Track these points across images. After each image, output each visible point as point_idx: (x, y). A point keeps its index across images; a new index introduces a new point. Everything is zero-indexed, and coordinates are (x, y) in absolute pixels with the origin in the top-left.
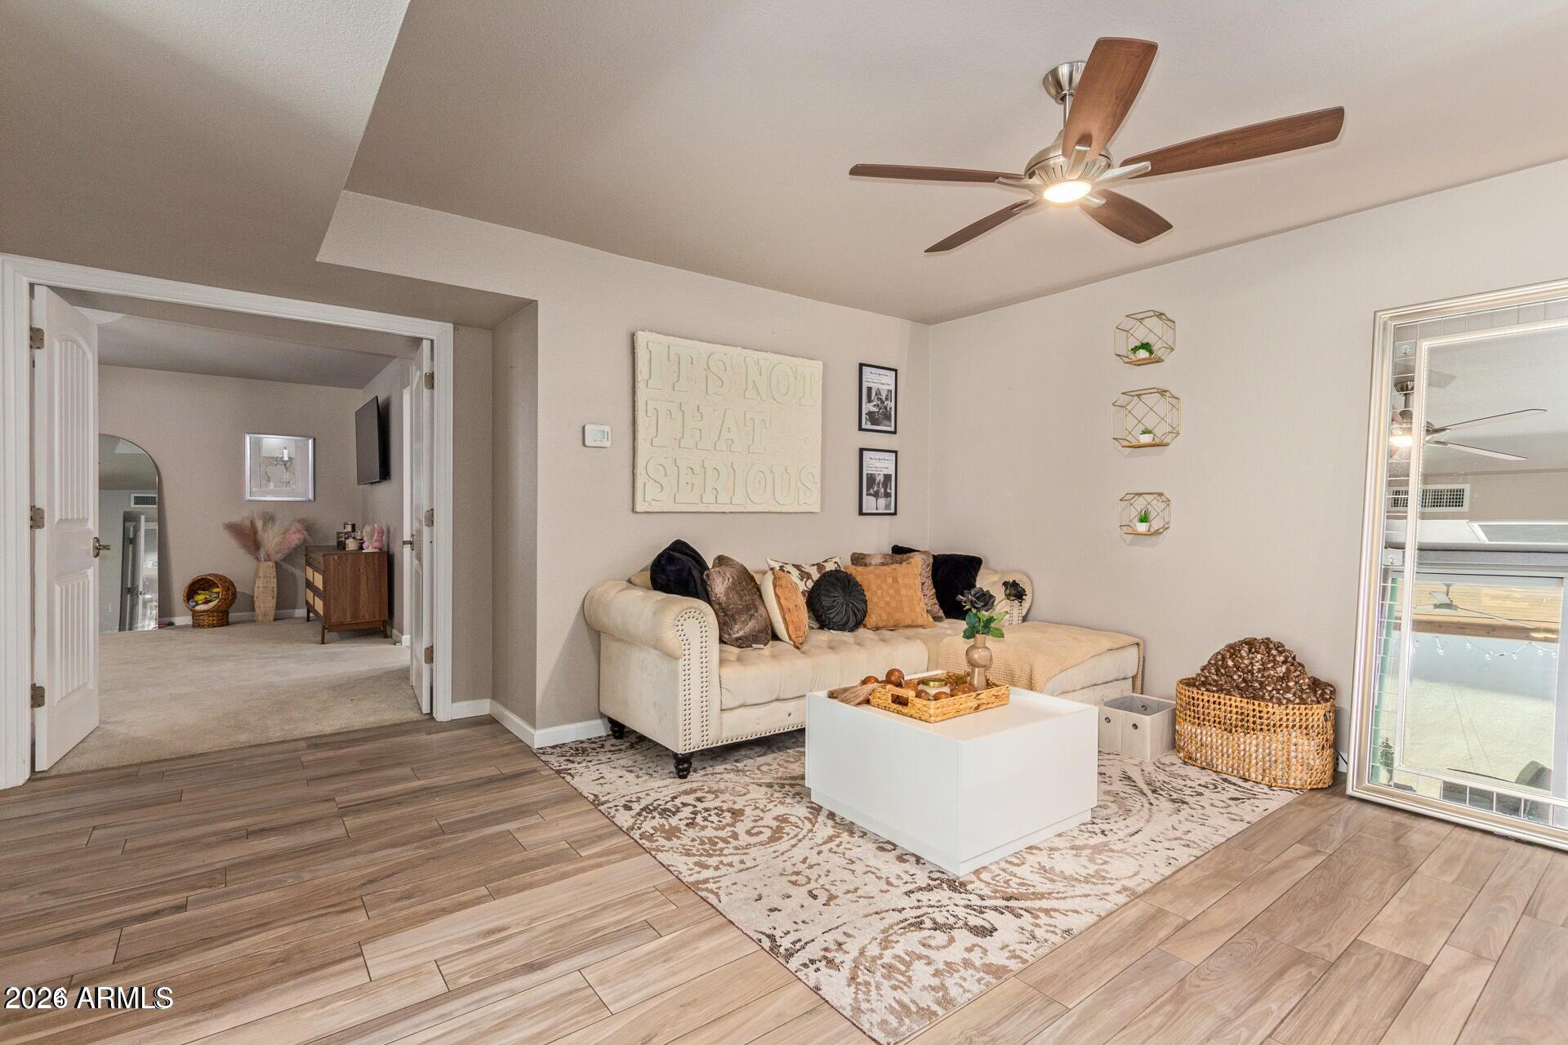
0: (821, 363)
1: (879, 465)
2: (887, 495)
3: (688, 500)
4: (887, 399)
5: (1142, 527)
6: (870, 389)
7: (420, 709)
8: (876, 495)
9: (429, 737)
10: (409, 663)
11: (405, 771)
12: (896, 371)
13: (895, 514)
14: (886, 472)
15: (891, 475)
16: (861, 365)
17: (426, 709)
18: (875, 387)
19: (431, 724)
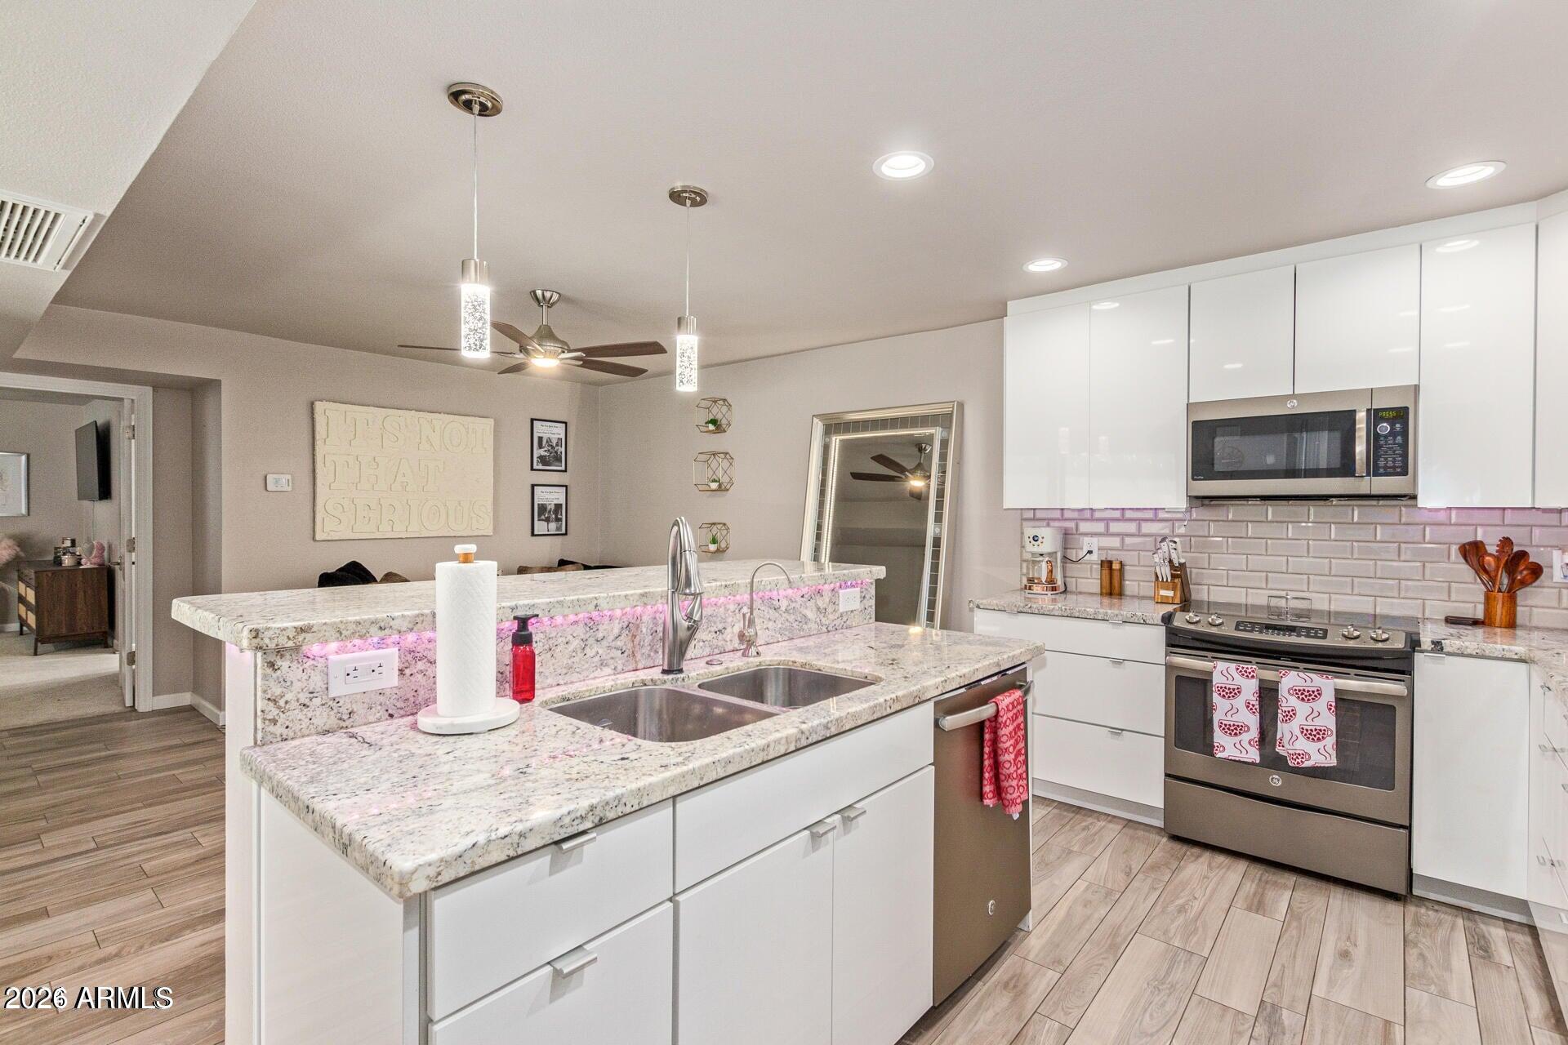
0: (492, 420)
1: (550, 497)
2: (558, 520)
3: (365, 530)
4: (557, 445)
5: (713, 547)
6: (540, 439)
7: (124, 704)
8: (548, 520)
9: (127, 723)
10: (118, 669)
11: (101, 745)
12: (566, 423)
13: (566, 534)
14: (556, 502)
15: (561, 505)
16: (532, 420)
17: (129, 703)
18: (545, 437)
19: (134, 714)
